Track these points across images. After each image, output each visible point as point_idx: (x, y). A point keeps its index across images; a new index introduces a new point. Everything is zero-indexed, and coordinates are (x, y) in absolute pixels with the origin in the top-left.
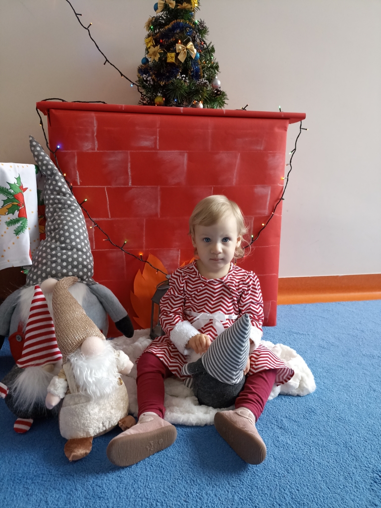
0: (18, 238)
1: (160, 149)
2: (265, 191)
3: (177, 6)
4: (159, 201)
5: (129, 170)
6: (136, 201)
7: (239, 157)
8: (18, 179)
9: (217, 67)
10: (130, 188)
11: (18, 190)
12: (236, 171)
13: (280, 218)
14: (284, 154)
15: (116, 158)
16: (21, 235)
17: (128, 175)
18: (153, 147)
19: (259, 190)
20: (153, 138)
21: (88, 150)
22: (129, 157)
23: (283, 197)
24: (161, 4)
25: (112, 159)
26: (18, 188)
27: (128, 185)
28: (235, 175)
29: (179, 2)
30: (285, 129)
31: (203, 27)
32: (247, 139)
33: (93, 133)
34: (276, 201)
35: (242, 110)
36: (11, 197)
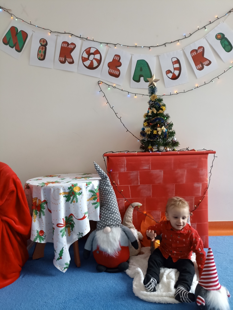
1: (151, 170)
2: (199, 185)
3: (157, 112)
4: (151, 190)
5: (139, 178)
6: (142, 191)
7: (186, 171)
9: (175, 133)
10: (139, 186)
12: (185, 177)
13: (207, 197)
14: (207, 169)
15: (134, 174)
16: (97, 209)
17: (138, 181)
18: (149, 169)
19: (196, 185)
20: (148, 165)
21: (122, 171)
22: (139, 174)
24: (150, 111)
25: (132, 174)
27: (138, 184)
28: (185, 179)
29: (158, 110)
30: (207, 158)
31: (168, 116)
32: (189, 164)
33: (125, 165)
34: (205, 189)
35: (186, 149)
36: (95, 194)
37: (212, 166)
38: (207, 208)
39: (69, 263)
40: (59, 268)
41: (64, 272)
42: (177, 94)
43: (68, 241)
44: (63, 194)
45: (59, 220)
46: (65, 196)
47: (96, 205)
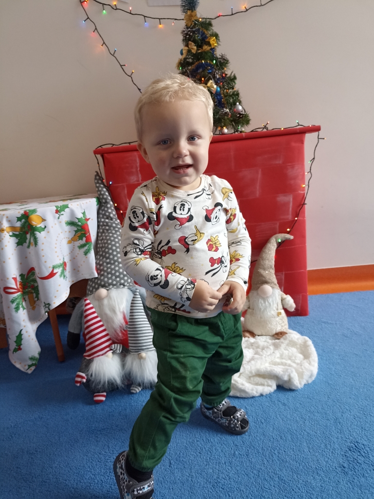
0: (86, 257)
2: (288, 199)
3: (198, 50)
7: (260, 172)
8: (84, 213)
9: (238, 94)
11: (84, 222)
12: (258, 184)
13: (304, 222)
14: (303, 164)
16: (89, 255)
19: (282, 198)
21: (134, 182)
23: (306, 202)
24: (185, 50)
26: (84, 220)
28: (258, 188)
29: (199, 46)
30: (302, 142)
31: (224, 59)
32: (266, 156)
33: (137, 168)
34: (299, 206)
35: (264, 128)
36: (80, 228)
37: (314, 158)
38: (304, 242)
39: (37, 356)
40: (18, 366)
41: (29, 372)
42: (247, 10)
43: (32, 318)
44: (8, 230)
45: (5, 281)
46: (14, 235)
47: (86, 248)
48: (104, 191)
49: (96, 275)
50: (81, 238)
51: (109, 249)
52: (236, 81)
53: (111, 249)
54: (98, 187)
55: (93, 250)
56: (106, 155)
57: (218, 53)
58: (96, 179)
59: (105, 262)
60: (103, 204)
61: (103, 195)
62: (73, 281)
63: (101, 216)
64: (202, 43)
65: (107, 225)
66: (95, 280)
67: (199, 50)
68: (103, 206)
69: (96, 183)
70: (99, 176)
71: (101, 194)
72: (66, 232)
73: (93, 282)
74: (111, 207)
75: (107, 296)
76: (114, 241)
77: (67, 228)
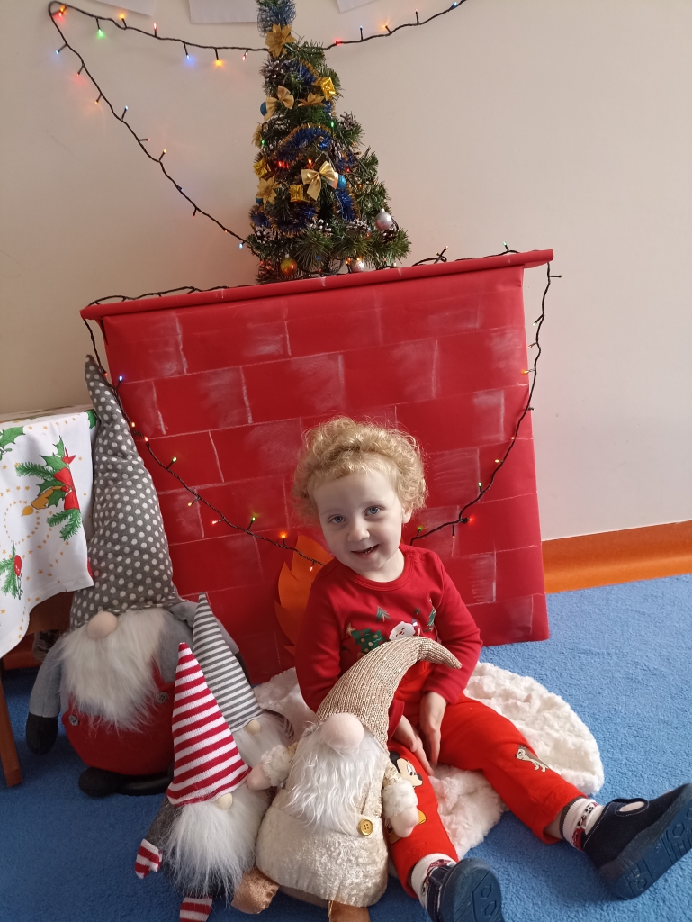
0: (67, 543)
1: (292, 356)
2: (496, 400)
3: (297, 102)
5: (245, 398)
6: (264, 448)
7: (436, 347)
8: (60, 446)
9: (382, 192)
10: (252, 428)
11: (61, 465)
12: (434, 372)
13: (530, 445)
14: (522, 329)
15: (221, 381)
16: (72, 538)
17: (245, 406)
18: (282, 352)
19: (483, 399)
20: (278, 338)
21: (171, 375)
22: (243, 377)
23: (531, 405)
24: (270, 103)
25: (214, 383)
26: (60, 461)
27: (247, 423)
28: (433, 378)
29: (300, 95)
30: (518, 283)
31: (351, 124)
32: (447, 314)
33: (177, 345)
34: (518, 414)
35: (437, 259)
36: (50, 479)
37: (543, 316)
38: (533, 488)
42: (391, 33)
47: (66, 522)
48: (105, 396)
49: (91, 583)
50: (53, 501)
51: (119, 522)
52: (377, 168)
53: (124, 520)
54: (93, 389)
55: (82, 525)
56: (108, 319)
57: (339, 111)
58: (87, 371)
59: (111, 552)
60: (106, 425)
61: (104, 405)
62: (37, 599)
63: (101, 450)
64: (304, 90)
65: (115, 470)
66: (88, 594)
67: (299, 102)
68: (105, 428)
69: (88, 381)
70: (95, 365)
71: (99, 403)
72: (18, 488)
73: (84, 598)
74: (122, 430)
75: (116, 629)
76: (129, 502)
77: (22, 480)
